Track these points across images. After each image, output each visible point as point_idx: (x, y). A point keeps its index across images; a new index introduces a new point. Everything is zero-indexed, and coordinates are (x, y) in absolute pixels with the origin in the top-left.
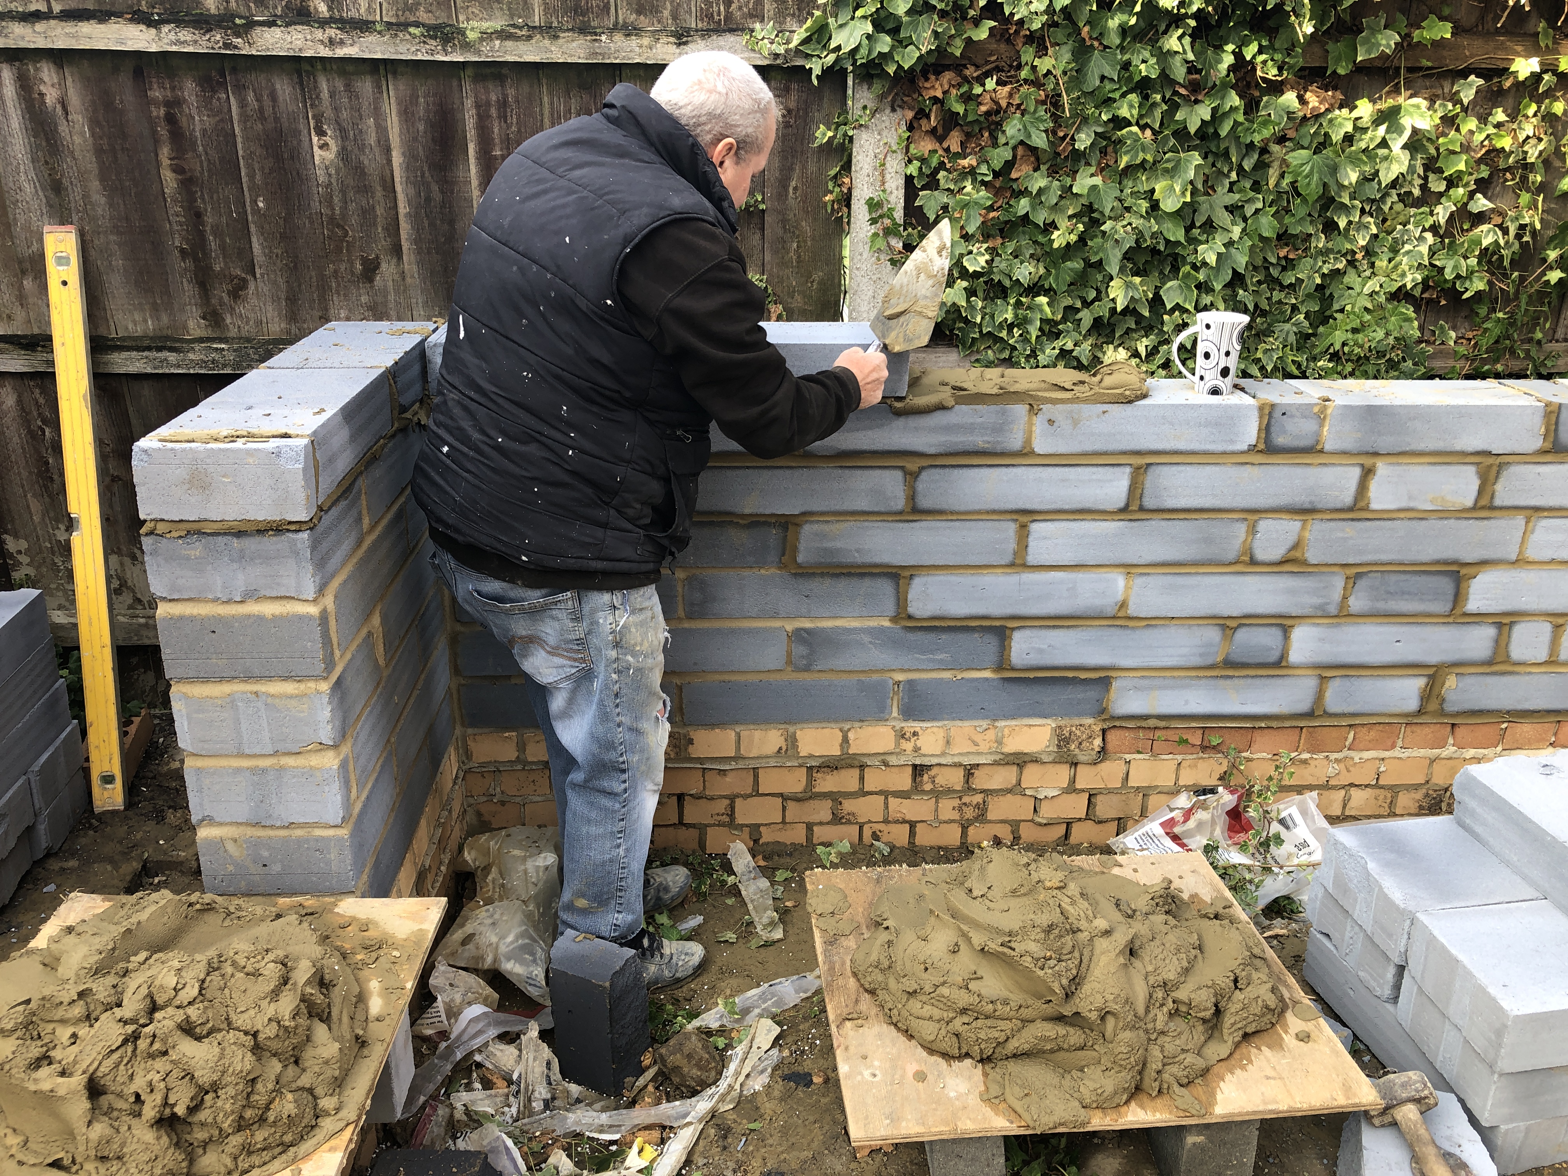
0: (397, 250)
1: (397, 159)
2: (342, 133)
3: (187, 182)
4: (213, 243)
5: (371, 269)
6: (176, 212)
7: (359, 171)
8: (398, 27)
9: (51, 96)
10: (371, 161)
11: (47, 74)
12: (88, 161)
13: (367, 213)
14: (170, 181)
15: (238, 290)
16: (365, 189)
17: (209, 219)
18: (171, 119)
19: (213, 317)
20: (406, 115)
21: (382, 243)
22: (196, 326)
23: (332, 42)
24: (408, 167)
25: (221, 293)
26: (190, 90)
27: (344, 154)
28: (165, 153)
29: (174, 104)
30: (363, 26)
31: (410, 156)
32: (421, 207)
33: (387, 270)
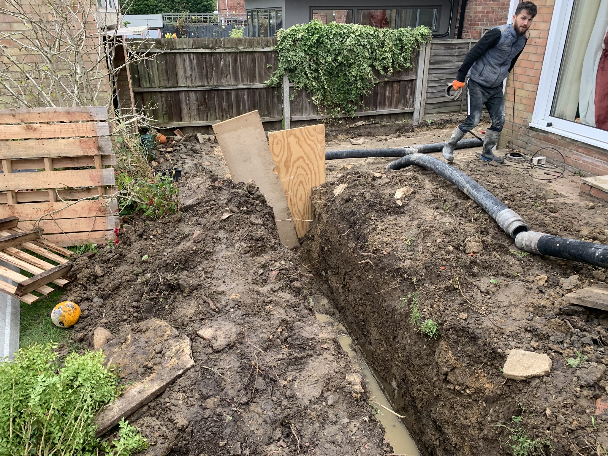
0: (230, 74)
1: (230, 63)
2: (224, 60)
3: (206, 67)
4: (209, 74)
5: (227, 76)
6: (205, 70)
8: (232, 48)
9: (192, 58)
10: (227, 63)
11: (192, 55)
12: (195, 65)
13: (227, 69)
14: (204, 66)
15: (211, 79)
16: (226, 67)
17: (209, 71)
18: (205, 60)
19: (208, 83)
20: (232, 58)
21: (228, 73)
22: (206, 84)
23: (224, 50)
24: (232, 64)
25: (209, 80)
26: (207, 56)
27: (224, 63)
28: (204, 63)
29: (206, 58)
30: (228, 48)
31: (232, 62)
32: (233, 68)
33: (229, 76)
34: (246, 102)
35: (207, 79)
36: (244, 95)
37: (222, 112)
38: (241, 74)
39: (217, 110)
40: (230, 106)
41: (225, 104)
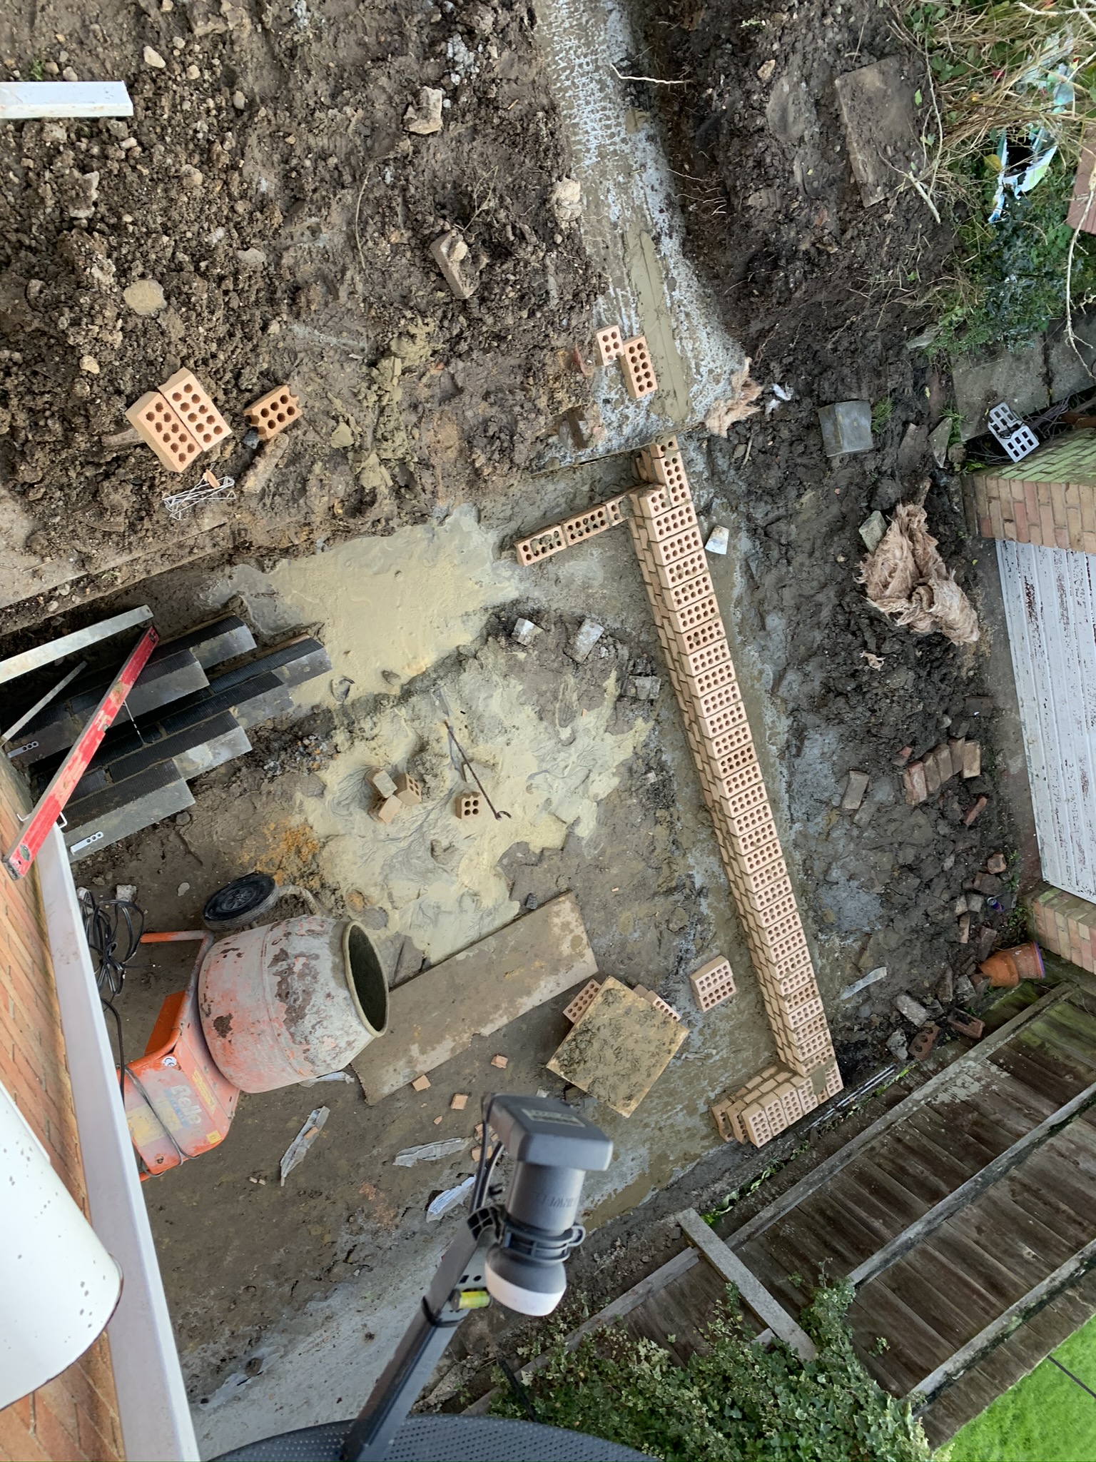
0: (977, 1243)
1: (1004, 1269)
2: (1027, 1262)
3: (1058, 1210)
4: (1033, 1199)
5: (979, 1230)
6: (1053, 1200)
7: (1012, 1256)
10: (1011, 1262)
13: (996, 1245)
14: (1063, 1207)
15: (1013, 1193)
16: (1005, 1252)
17: (1042, 1206)
18: (1080, 1224)
19: (1012, 1179)
20: (1011, 1281)
21: (983, 1241)
22: (1014, 1172)
23: (1054, 1279)
24: (997, 1269)
25: (1017, 1188)
27: (1021, 1256)
28: (1072, 1213)
31: (1000, 1273)
32: (982, 1262)
33: (975, 1235)
34: (864, 1215)
35: (1024, 1185)
36: (885, 1223)
37: (907, 1147)
38: (943, 1266)
39: (925, 1141)
40: (900, 1173)
41: (917, 1167)
